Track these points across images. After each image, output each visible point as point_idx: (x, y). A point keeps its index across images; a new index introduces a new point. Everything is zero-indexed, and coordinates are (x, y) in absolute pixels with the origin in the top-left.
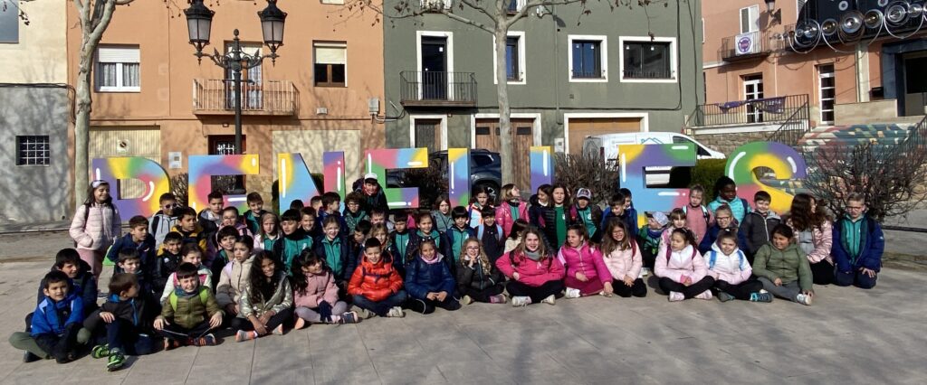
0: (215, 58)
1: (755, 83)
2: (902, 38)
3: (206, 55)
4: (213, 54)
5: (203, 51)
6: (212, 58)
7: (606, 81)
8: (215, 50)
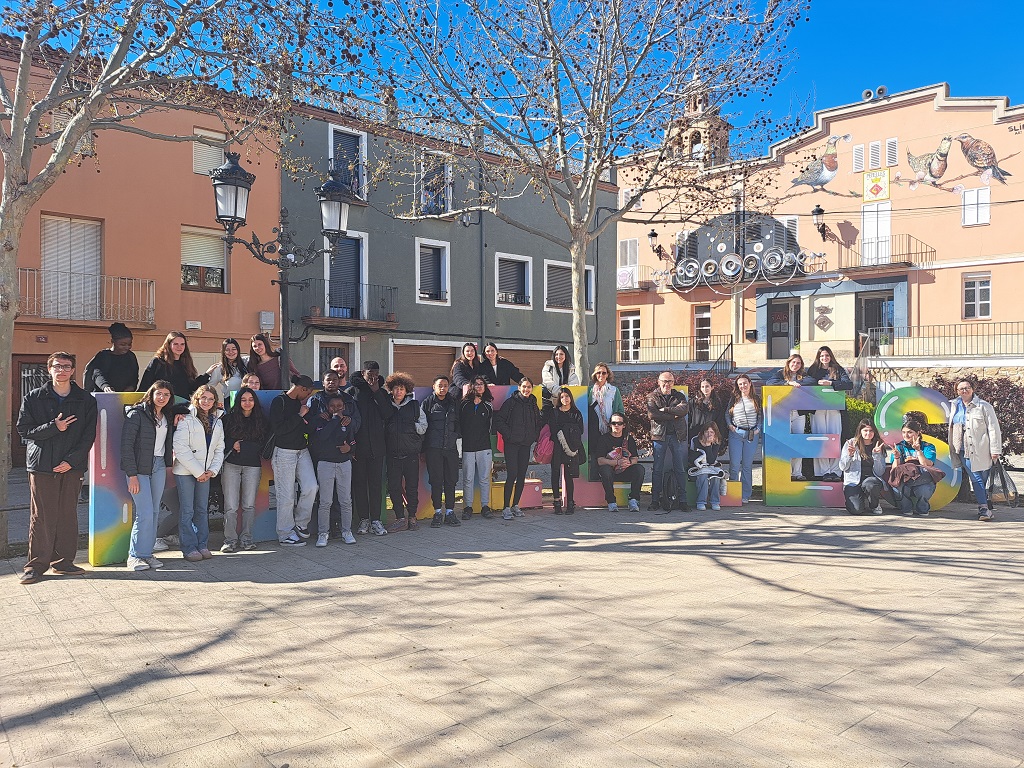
0: (253, 246)
1: (631, 319)
2: (777, 284)
3: (239, 241)
4: (250, 241)
5: (237, 235)
6: (249, 246)
7: (531, 308)
8: (254, 236)
